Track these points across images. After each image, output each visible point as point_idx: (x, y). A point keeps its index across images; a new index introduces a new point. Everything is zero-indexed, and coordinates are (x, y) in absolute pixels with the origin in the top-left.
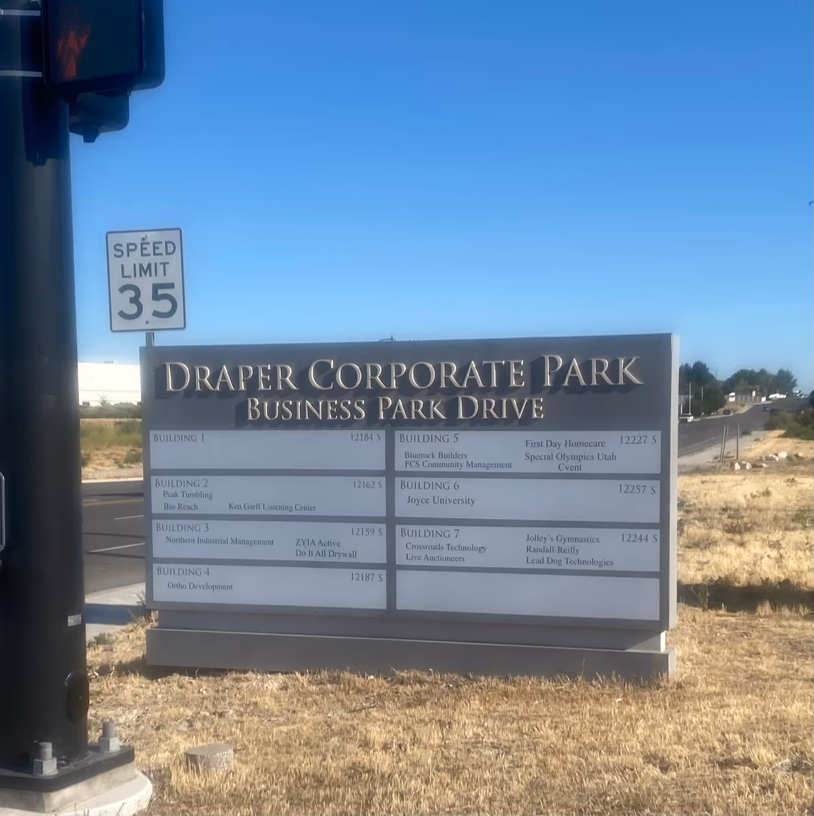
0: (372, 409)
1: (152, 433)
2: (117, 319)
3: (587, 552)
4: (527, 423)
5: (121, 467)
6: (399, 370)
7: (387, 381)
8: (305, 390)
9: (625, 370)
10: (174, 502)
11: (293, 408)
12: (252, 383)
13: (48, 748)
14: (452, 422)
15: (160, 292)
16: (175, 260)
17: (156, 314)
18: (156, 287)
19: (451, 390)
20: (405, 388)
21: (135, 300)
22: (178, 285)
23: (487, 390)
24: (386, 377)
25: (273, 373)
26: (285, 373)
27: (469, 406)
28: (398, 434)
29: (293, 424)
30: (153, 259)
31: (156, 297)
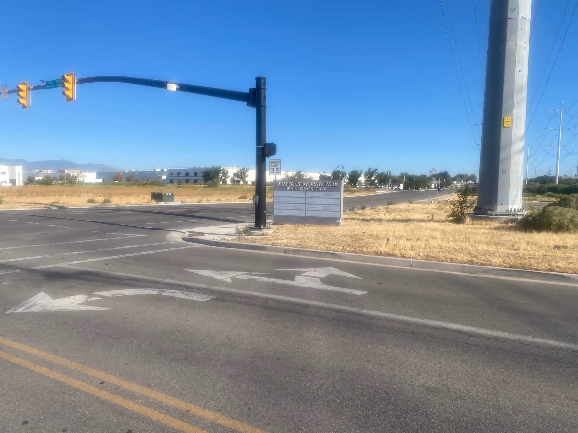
0: (304, 189)
1: (275, 191)
2: (270, 173)
3: (331, 208)
4: (323, 191)
5: (270, 199)
6: (307, 183)
7: (306, 185)
8: (295, 186)
9: (336, 184)
10: (277, 201)
11: (293, 188)
12: (288, 185)
13: (262, 225)
14: (314, 191)
15: (277, 169)
16: (280, 164)
17: (276, 173)
18: (276, 168)
19: (314, 186)
20: (308, 186)
21: (273, 170)
22: (280, 168)
23: (318, 187)
24: (305, 184)
25: (291, 183)
26: (292, 183)
27: (316, 188)
28: (307, 192)
29: (293, 190)
30: (276, 164)
31: (276, 170)
